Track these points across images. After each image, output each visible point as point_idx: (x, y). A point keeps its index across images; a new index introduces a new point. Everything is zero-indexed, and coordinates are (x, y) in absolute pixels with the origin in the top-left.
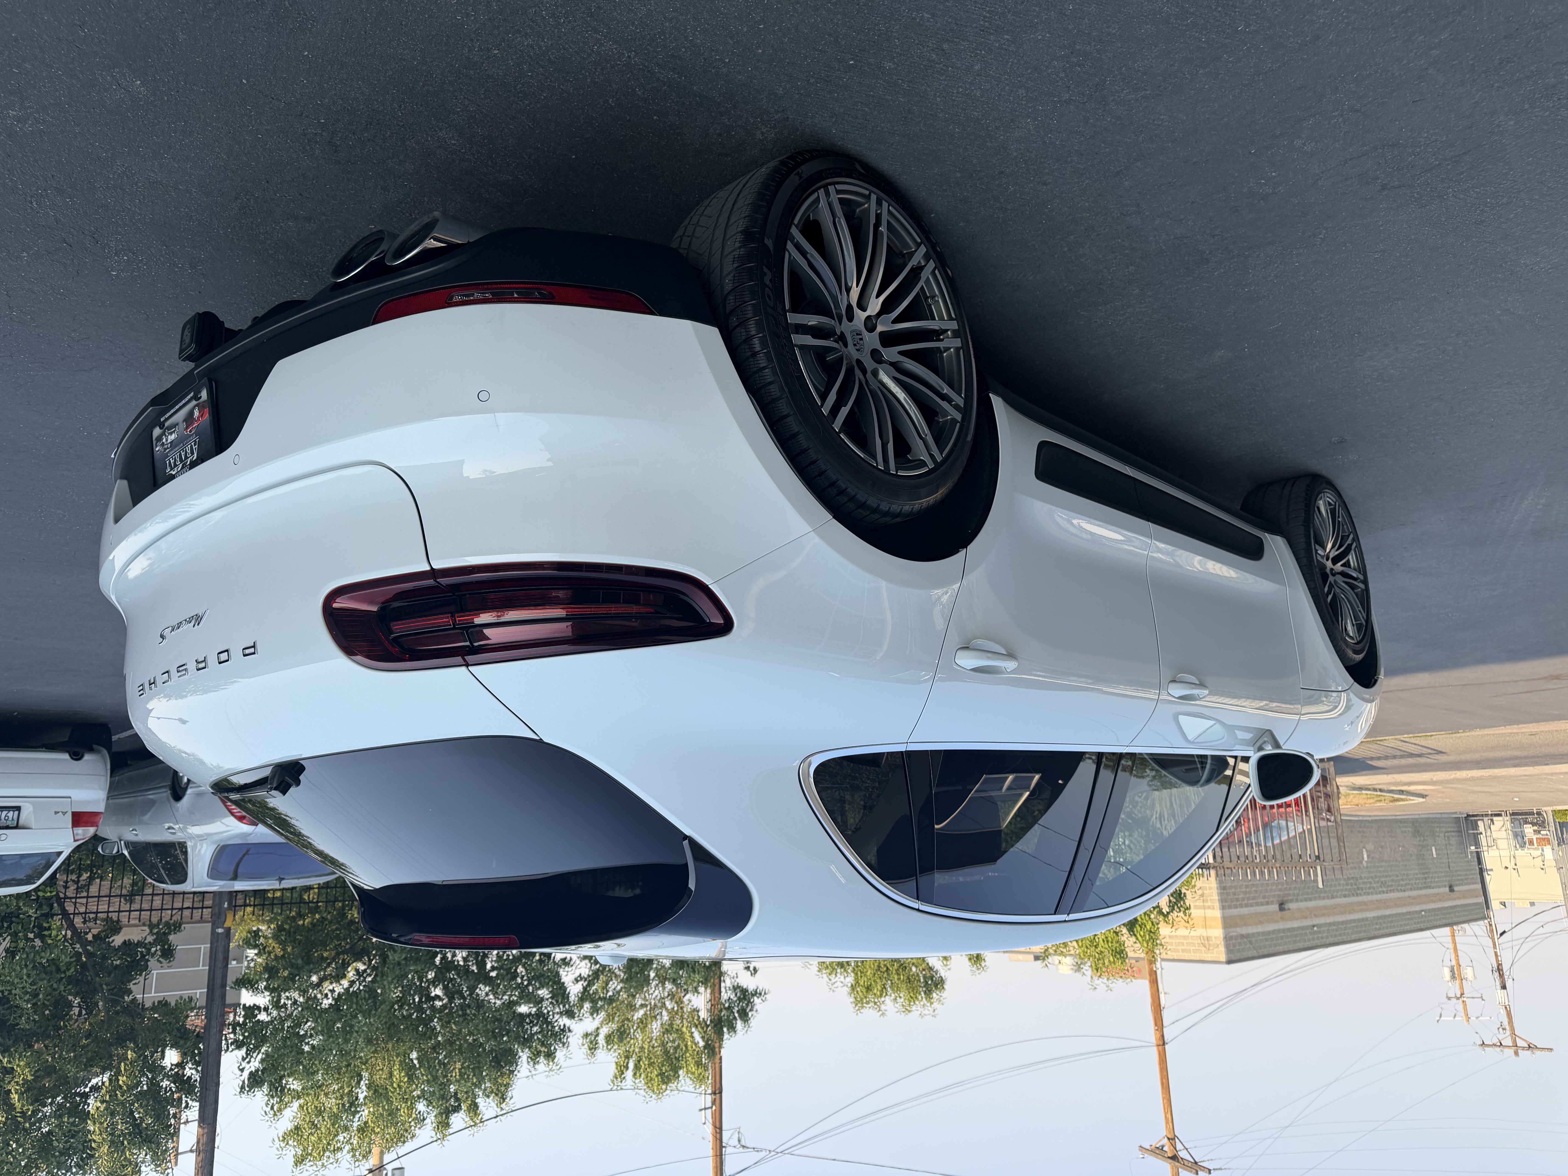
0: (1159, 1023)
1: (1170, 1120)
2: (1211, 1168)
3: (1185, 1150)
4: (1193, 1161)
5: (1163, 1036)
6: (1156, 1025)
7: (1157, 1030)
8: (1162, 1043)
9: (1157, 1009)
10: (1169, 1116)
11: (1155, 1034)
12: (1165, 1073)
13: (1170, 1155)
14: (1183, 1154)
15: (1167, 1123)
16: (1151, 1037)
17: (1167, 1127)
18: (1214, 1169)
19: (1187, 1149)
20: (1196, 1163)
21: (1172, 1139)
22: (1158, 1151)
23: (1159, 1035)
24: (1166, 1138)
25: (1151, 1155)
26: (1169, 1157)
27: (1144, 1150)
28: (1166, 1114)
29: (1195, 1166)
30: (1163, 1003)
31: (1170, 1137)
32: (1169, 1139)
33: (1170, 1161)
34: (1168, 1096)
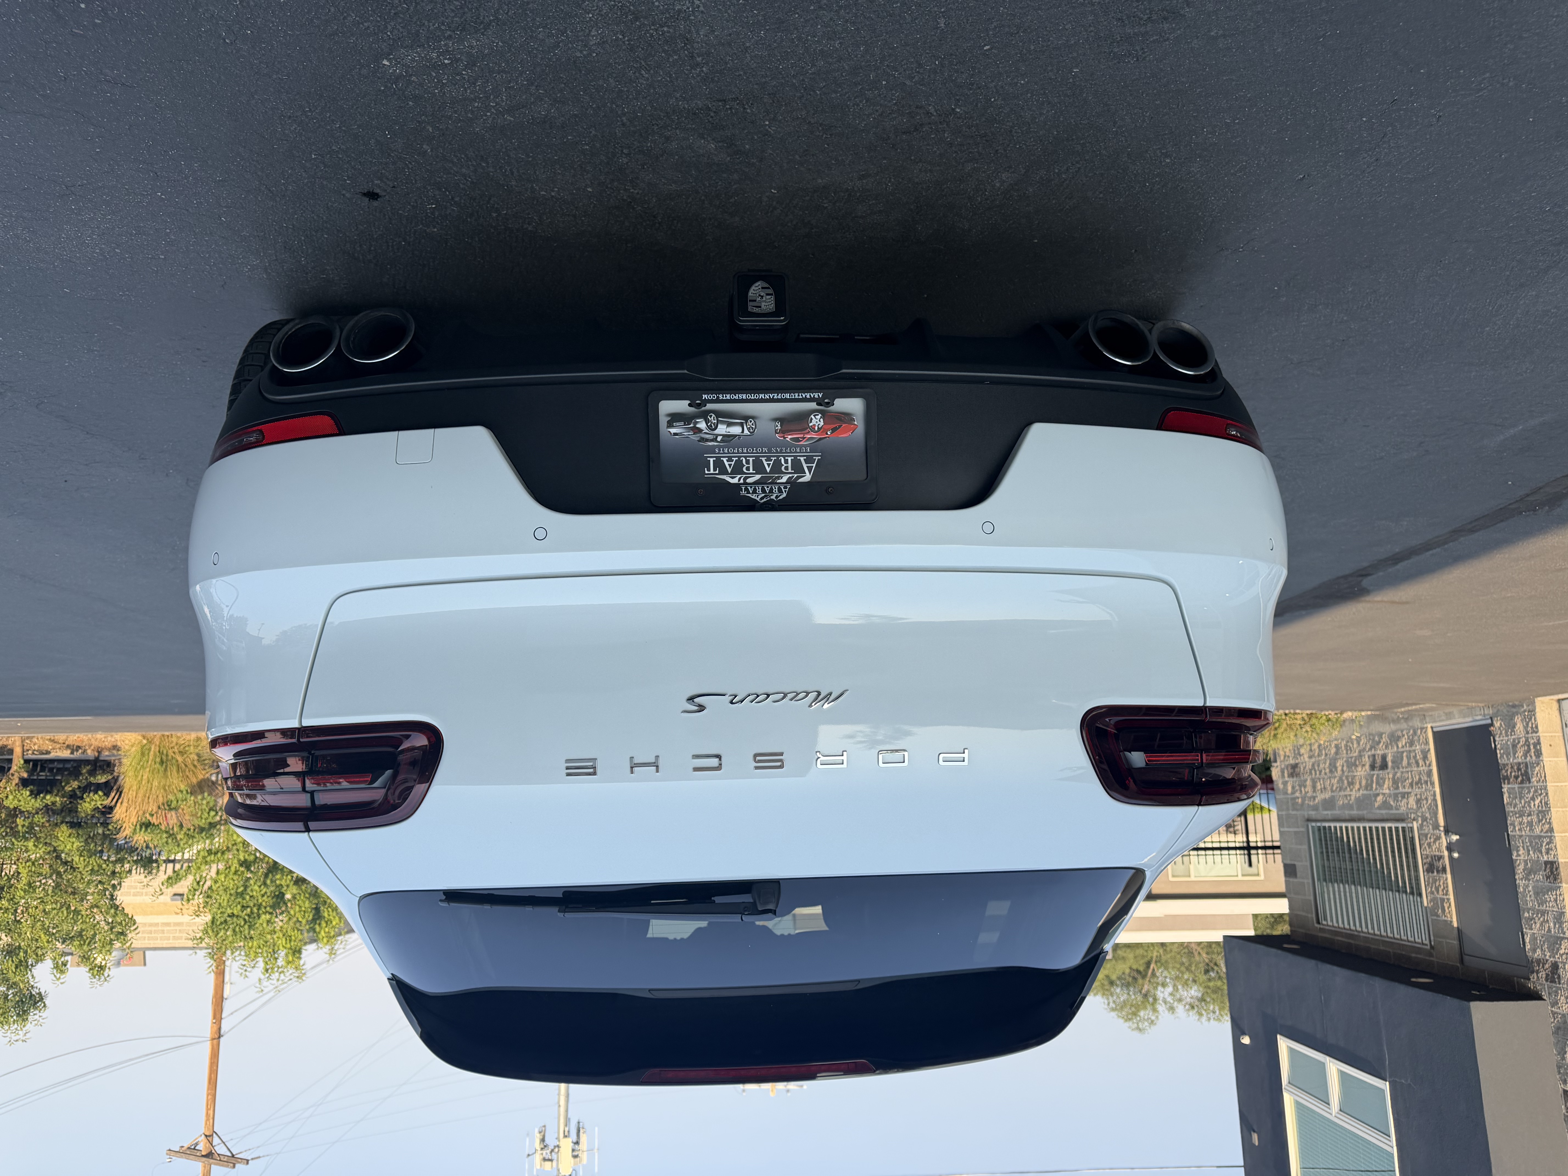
0: (218, 1016)
1: (211, 1117)
2: (249, 1158)
3: (223, 1145)
4: (230, 1155)
5: (220, 1029)
6: (214, 1018)
7: (215, 1023)
8: (218, 1036)
9: (219, 1000)
10: (211, 1112)
11: (212, 1028)
12: (215, 1068)
13: (204, 1153)
14: (221, 1150)
15: (208, 1120)
16: (207, 1030)
17: (206, 1124)
18: (252, 1159)
19: (224, 1143)
20: (233, 1156)
21: (209, 1136)
22: (191, 1151)
23: (216, 1027)
24: (203, 1136)
25: (182, 1157)
26: (203, 1156)
27: (173, 1153)
28: (208, 1110)
29: (232, 1160)
30: (226, 994)
31: (208, 1134)
32: (206, 1136)
33: (204, 1159)
34: (213, 1092)
